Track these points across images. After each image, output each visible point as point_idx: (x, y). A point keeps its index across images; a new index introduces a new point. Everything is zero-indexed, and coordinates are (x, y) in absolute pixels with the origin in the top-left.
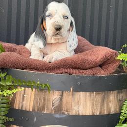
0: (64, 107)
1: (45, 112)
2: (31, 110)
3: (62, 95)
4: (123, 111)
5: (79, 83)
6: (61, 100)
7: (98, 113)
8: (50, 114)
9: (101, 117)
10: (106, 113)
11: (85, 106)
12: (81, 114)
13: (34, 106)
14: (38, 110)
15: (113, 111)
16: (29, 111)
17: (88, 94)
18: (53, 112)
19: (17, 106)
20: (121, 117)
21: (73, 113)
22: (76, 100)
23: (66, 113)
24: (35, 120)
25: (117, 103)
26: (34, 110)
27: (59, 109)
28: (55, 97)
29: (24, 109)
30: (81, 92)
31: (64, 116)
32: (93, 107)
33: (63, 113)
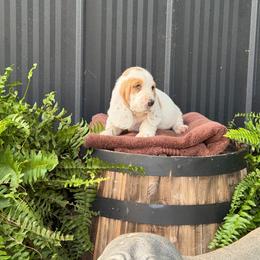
1: (139, 202)
2: (123, 199)
3: (159, 182)
4: (234, 198)
5: (179, 167)
6: (158, 187)
7: (203, 203)
8: (145, 204)
9: (207, 206)
10: (213, 201)
11: (187, 194)
12: (182, 204)
13: (126, 194)
14: (131, 199)
15: (221, 199)
16: (120, 201)
17: (190, 179)
18: (149, 202)
19: (106, 194)
20: (232, 205)
21: (173, 202)
22: (176, 186)
23: (164, 202)
24: (128, 211)
26: (126, 199)
27: (156, 198)
28: (151, 183)
29: (114, 197)
30: (182, 178)
31: (162, 206)
32: (197, 196)
33: (161, 203)
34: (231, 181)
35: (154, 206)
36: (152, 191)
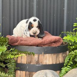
0: (40, 61)
1: (32, 64)
2: (25, 63)
3: (39, 56)
4: (65, 62)
5: (46, 50)
6: (38, 58)
7: (55, 63)
10: (58, 63)
11: (49, 60)
12: (47, 64)
13: (26, 61)
14: (28, 63)
15: (61, 62)
16: (25, 64)
17: (50, 55)
18: (35, 64)
19: (19, 62)
20: (64, 64)
21: (44, 63)
22: (45, 58)
23: (41, 64)
24: (27, 67)
25: (62, 58)
26: (27, 63)
27: (38, 62)
28: (36, 57)
29: (22, 63)
30: (47, 54)
31: (40, 65)
32: (52, 61)
33: (40, 64)
34: (64, 55)
35: (37, 65)
36: (37, 60)
